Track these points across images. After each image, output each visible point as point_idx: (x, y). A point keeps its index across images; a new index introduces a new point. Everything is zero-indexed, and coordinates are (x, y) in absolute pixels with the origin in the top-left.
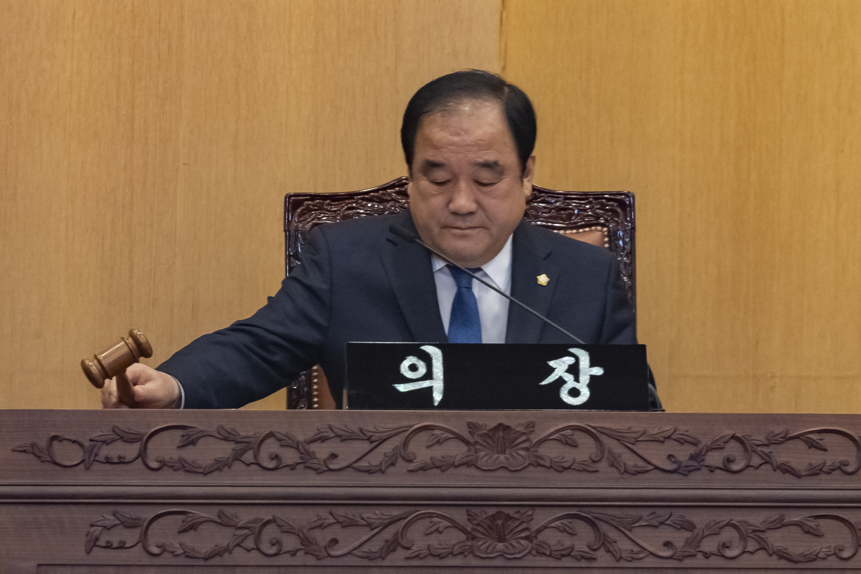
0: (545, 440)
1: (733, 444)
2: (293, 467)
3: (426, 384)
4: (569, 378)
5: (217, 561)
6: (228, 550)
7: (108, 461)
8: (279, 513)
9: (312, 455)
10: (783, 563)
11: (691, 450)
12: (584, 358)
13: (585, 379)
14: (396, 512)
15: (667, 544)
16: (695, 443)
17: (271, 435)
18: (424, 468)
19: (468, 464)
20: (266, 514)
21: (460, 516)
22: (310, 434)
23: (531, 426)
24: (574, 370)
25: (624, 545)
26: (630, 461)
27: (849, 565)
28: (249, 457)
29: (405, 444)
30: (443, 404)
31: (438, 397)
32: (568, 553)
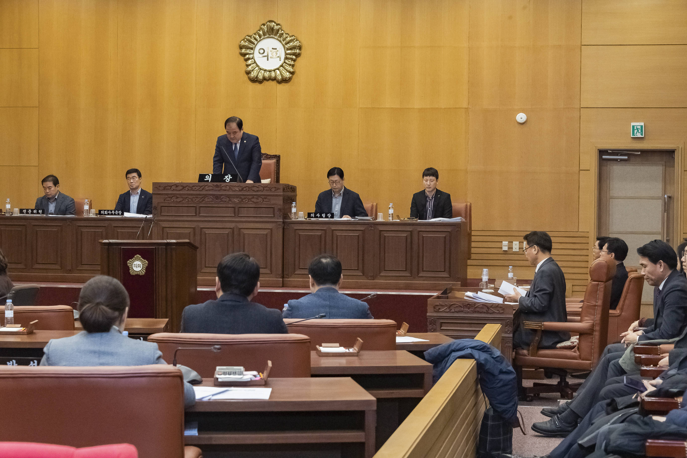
0: (223, 187)
1: (247, 187)
2: (190, 190)
3: (209, 179)
4: (227, 178)
5: (181, 202)
6: (182, 201)
7: (167, 189)
8: (188, 196)
9: (193, 188)
10: (253, 203)
11: (242, 188)
12: (230, 176)
13: (229, 178)
14: (203, 196)
15: (238, 200)
16: (242, 187)
17: (187, 186)
18: (207, 190)
19: (213, 190)
20: (187, 196)
21: (211, 197)
22: (192, 186)
23: (221, 185)
24: (228, 177)
25: (233, 200)
26: (234, 189)
27: (262, 203)
28: (184, 189)
29: (205, 187)
30: (210, 182)
31: (210, 181)
32: (225, 201)
